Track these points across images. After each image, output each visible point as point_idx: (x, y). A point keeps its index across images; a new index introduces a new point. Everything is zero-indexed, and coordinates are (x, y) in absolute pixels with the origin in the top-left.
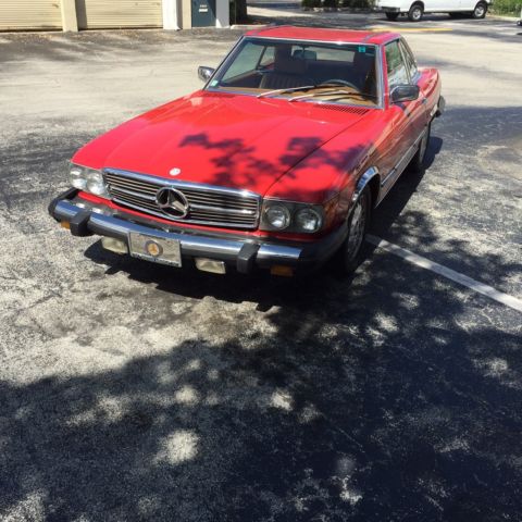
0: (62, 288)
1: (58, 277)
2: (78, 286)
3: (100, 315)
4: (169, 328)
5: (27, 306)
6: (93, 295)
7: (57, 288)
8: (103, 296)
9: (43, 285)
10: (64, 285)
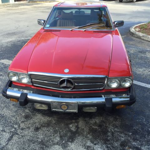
0: (15, 128)
1: (11, 122)
2: (22, 125)
3: (42, 141)
4: (76, 141)
5: (4, 144)
6: (32, 129)
7: (14, 129)
8: (37, 129)
9: (6, 129)
10: (16, 126)
